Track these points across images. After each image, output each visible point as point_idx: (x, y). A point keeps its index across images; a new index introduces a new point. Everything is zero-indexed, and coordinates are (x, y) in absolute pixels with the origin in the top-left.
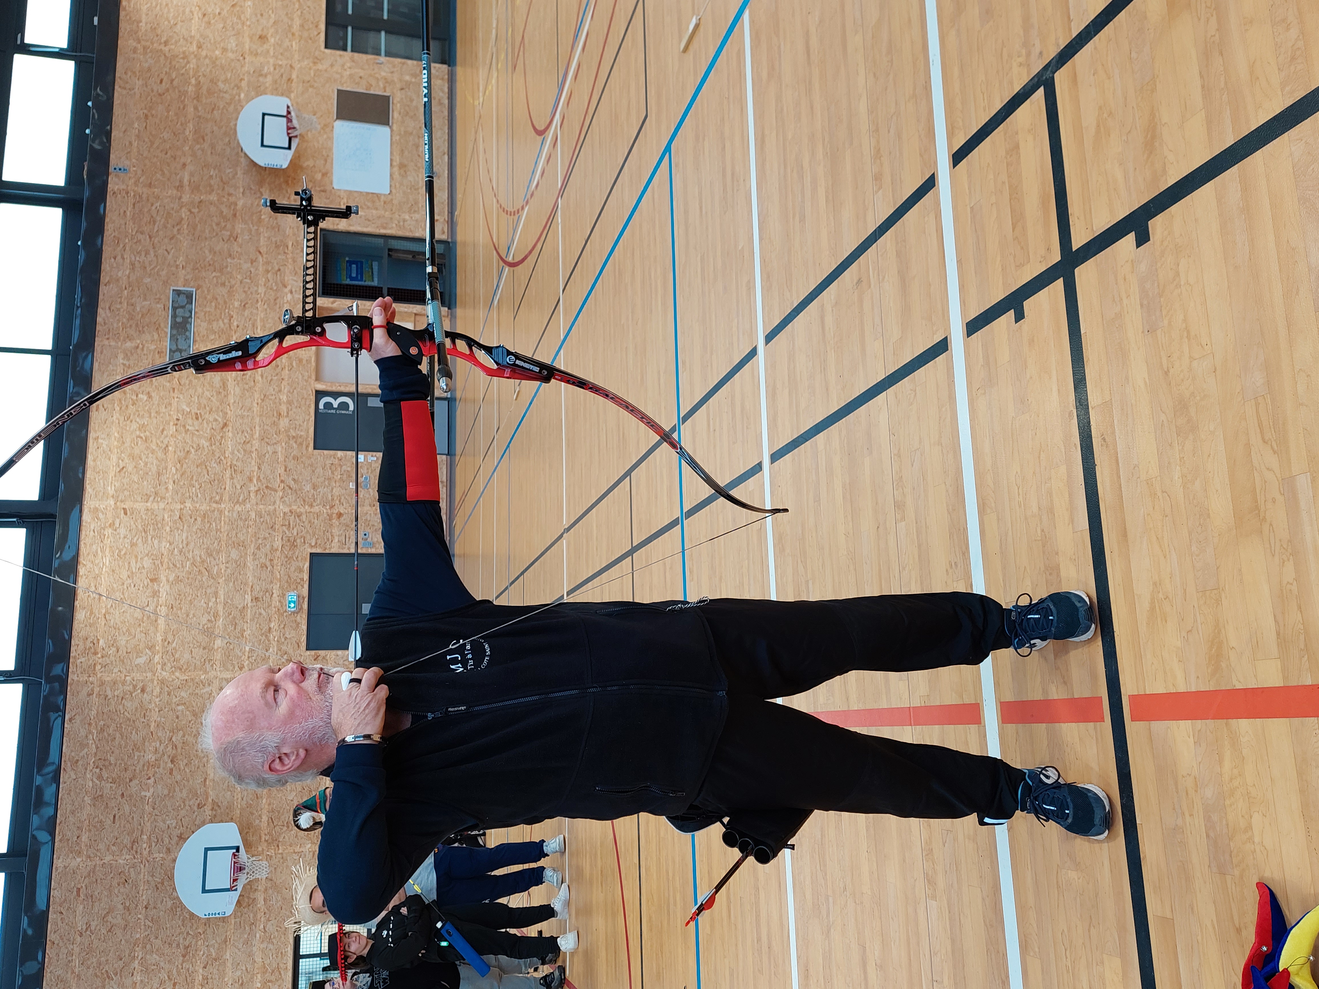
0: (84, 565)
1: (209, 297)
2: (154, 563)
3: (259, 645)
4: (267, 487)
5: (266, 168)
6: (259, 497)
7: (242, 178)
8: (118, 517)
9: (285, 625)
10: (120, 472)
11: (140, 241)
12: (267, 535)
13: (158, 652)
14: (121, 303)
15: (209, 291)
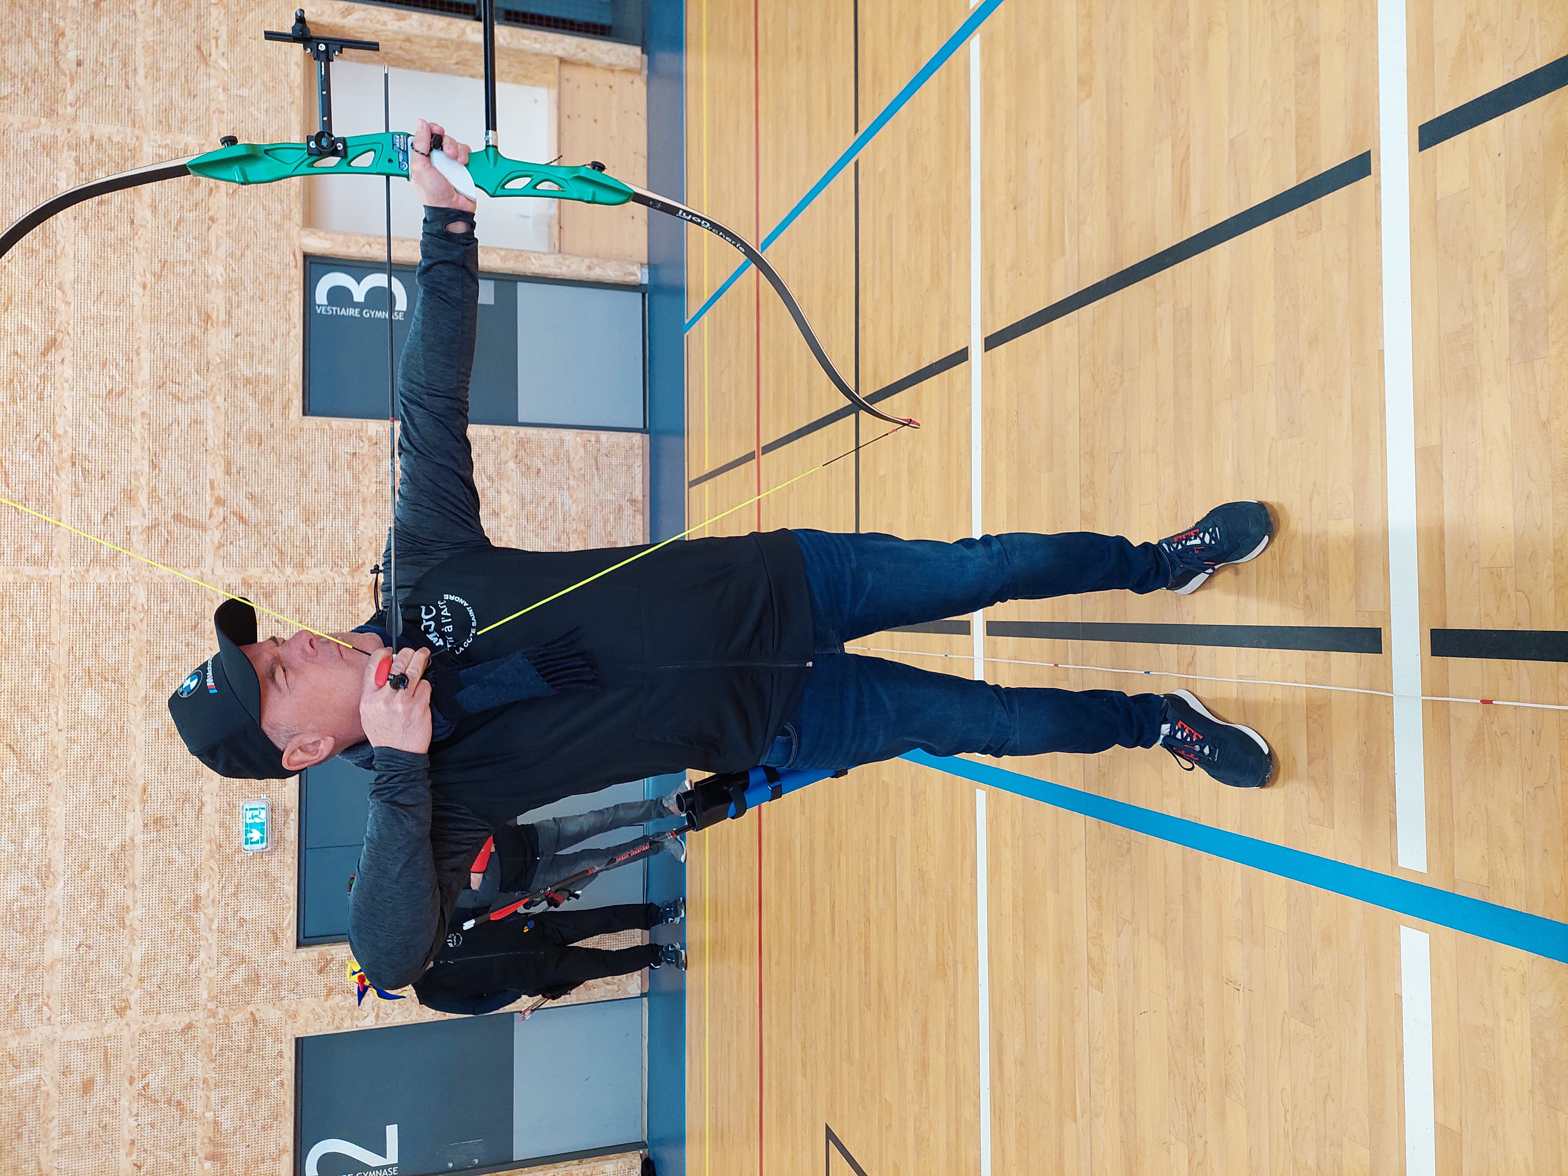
3: (170, 944)
4: (177, 517)
6: (157, 544)
9: (237, 887)
12: (182, 649)
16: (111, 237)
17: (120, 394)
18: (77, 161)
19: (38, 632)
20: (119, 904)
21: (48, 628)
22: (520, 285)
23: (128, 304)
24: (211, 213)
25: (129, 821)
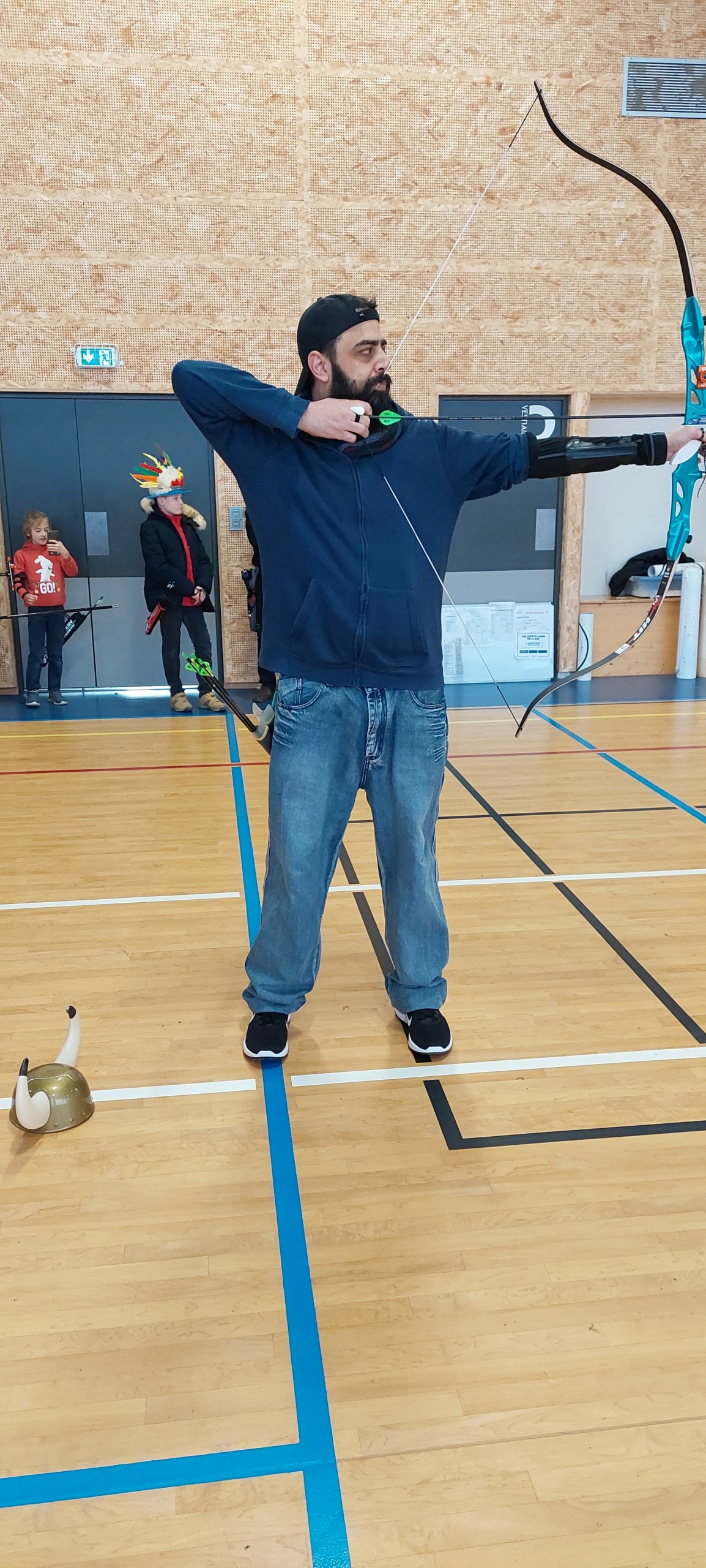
2: (166, 38)
9: (43, 342)
16: (576, 242)
17: (452, 249)
18: (634, 216)
19: (257, 182)
20: (28, 245)
21: (260, 190)
22: (551, 573)
23: (523, 255)
24: (598, 320)
25: (99, 253)
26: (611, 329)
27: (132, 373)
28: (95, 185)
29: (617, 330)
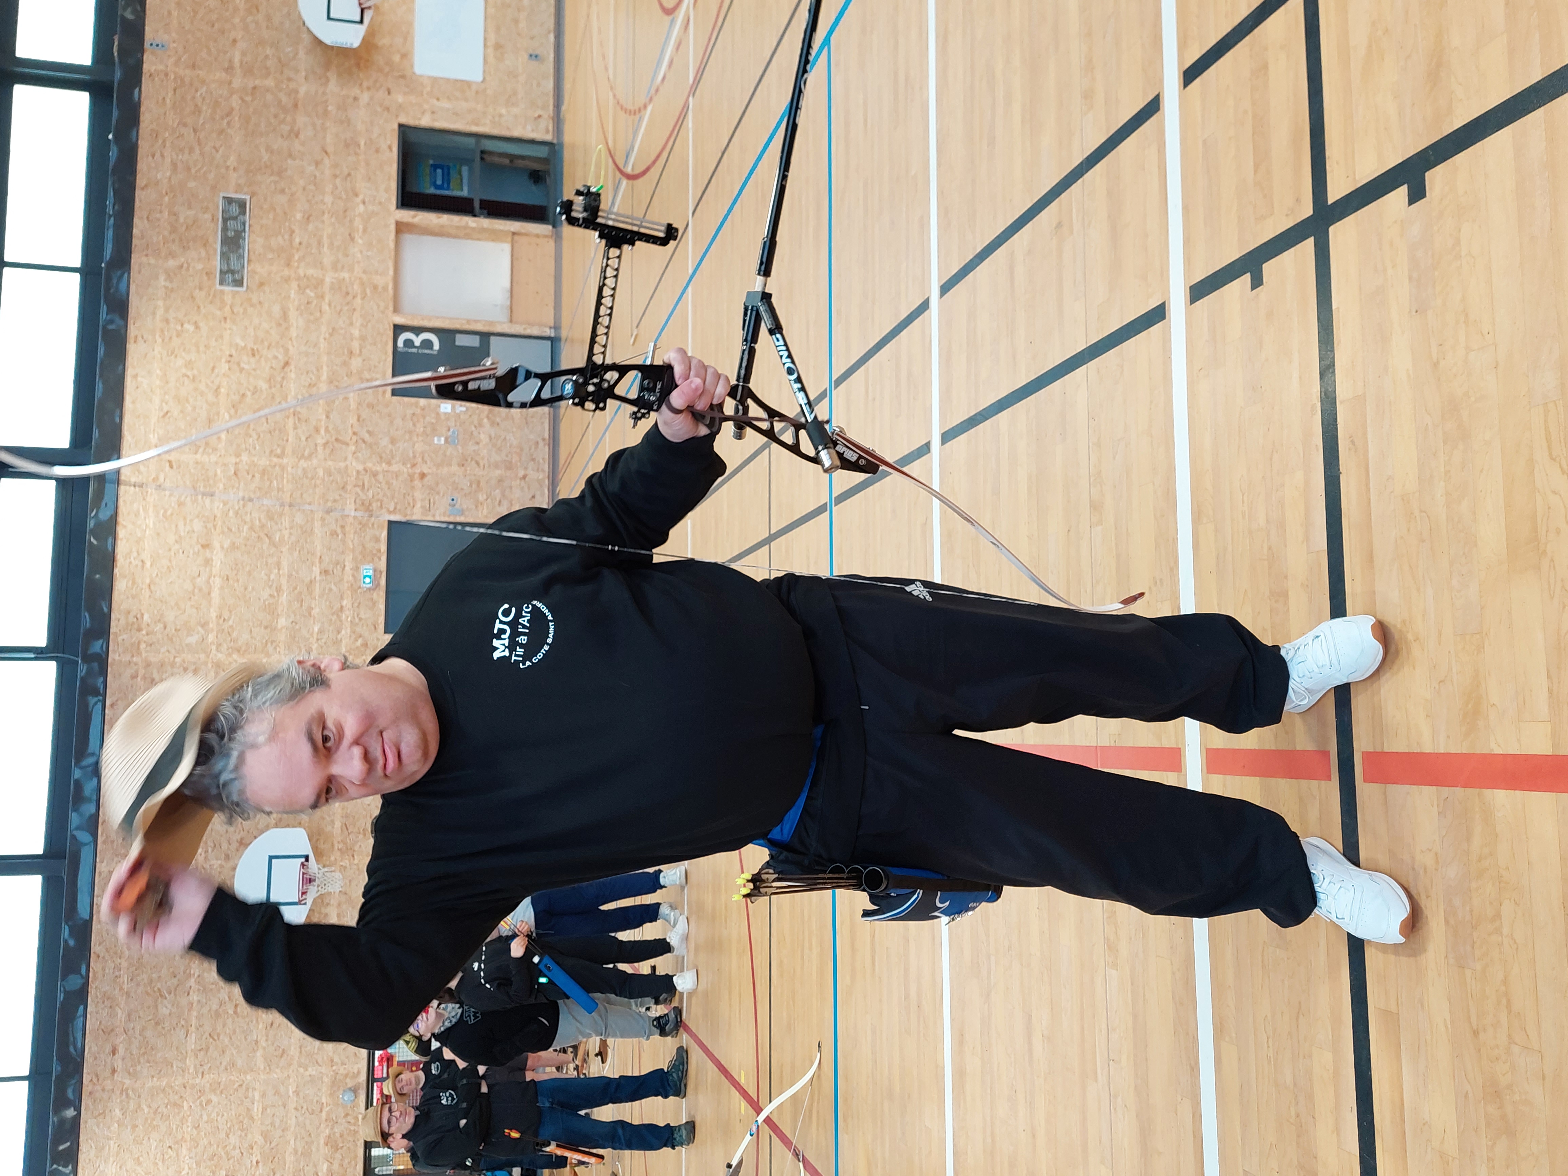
0: (125, 527)
1: (265, 207)
2: (206, 527)
3: (330, 626)
4: (337, 440)
5: (333, 47)
6: (328, 451)
7: (304, 59)
8: (162, 471)
9: (359, 604)
10: (164, 416)
11: (183, 134)
12: (338, 497)
13: (212, 630)
14: (161, 212)
15: (265, 199)
16: (312, 318)
17: (314, 385)
18: (299, 286)
20: (309, 606)
21: (282, 485)
22: (492, 338)
23: (318, 347)
24: (354, 307)
25: (314, 570)
26: (358, 301)
27: (376, 559)
28: (279, 570)
29: (359, 296)
